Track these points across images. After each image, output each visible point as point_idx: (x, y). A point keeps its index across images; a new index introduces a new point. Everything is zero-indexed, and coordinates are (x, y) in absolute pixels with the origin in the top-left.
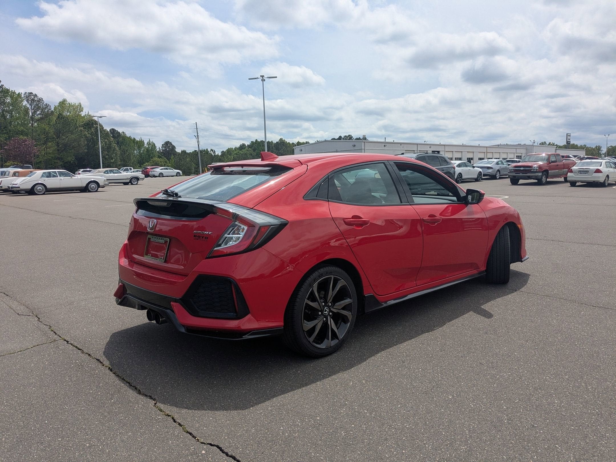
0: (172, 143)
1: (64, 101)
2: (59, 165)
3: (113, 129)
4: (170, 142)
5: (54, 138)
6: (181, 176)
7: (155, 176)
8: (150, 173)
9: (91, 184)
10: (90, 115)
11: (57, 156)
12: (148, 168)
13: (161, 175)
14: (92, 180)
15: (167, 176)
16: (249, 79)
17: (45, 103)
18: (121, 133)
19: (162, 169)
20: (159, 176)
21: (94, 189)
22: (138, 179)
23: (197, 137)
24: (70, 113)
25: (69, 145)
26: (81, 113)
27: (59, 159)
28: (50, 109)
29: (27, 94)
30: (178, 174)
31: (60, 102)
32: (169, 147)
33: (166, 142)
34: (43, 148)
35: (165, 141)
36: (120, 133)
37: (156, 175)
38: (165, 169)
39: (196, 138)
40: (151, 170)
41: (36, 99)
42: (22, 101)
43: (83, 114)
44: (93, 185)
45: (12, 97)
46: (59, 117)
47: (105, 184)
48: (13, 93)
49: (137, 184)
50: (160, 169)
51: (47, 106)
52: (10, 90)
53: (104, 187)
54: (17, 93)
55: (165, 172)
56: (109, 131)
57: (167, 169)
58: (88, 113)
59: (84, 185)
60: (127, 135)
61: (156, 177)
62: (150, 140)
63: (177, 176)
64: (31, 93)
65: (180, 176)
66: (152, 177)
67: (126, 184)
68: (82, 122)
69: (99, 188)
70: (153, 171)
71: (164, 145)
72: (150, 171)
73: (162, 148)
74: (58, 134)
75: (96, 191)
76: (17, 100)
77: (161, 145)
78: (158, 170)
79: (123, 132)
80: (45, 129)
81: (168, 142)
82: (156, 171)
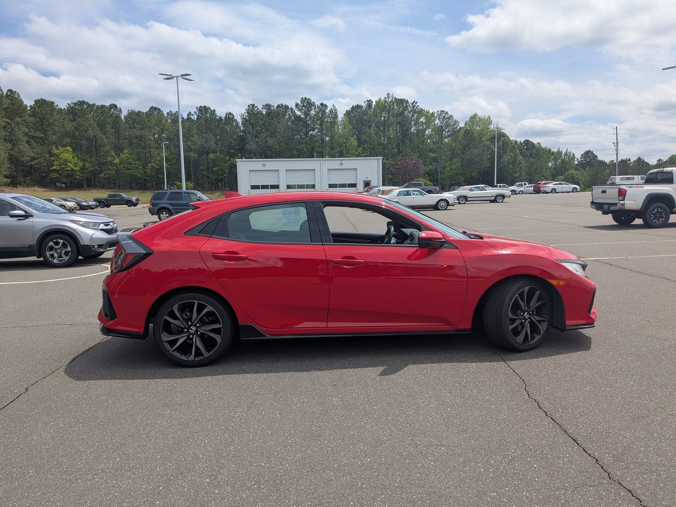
0: (594, 152)
1: (475, 115)
2: (461, 181)
3: (527, 141)
4: (591, 151)
5: (459, 154)
6: (579, 192)
7: (546, 192)
8: (542, 188)
9: (440, 202)
10: (498, 128)
11: (460, 171)
12: (540, 184)
13: (554, 191)
14: (444, 198)
15: (563, 192)
16: (663, 69)
17: (454, 120)
18: (536, 144)
19: (555, 184)
20: (551, 192)
21: (444, 207)
22: (503, 196)
23: (616, 144)
24: (480, 127)
25: (471, 160)
26: (490, 127)
27: (462, 174)
28: (458, 126)
29: (439, 112)
30: (574, 190)
31: (471, 117)
32: (590, 156)
33: (587, 151)
34: (448, 164)
35: (585, 150)
36: (534, 144)
37: (548, 191)
38: (559, 184)
39: (615, 146)
40: (543, 185)
41: (446, 116)
42: (435, 120)
43: (492, 127)
44: (443, 204)
45: (426, 117)
46: (465, 133)
47: (454, 202)
48: (428, 112)
49: (502, 202)
50: (553, 185)
51: (456, 123)
52: (425, 110)
53: (453, 205)
54: (431, 112)
55: (559, 187)
56: (523, 142)
57: (562, 185)
58: (497, 126)
59: (434, 203)
60: (542, 146)
61: (548, 193)
62: (567, 150)
63: (573, 192)
64: (443, 111)
65: (577, 192)
66: (544, 193)
67: (492, 201)
68: (490, 136)
69: (448, 207)
70: (545, 187)
71: (584, 154)
72: (541, 187)
73: (581, 158)
74: (465, 149)
75: (446, 209)
76: (430, 119)
77: (580, 156)
78: (551, 185)
79: (539, 143)
80: (452, 145)
81: (589, 151)
82: (548, 187)
